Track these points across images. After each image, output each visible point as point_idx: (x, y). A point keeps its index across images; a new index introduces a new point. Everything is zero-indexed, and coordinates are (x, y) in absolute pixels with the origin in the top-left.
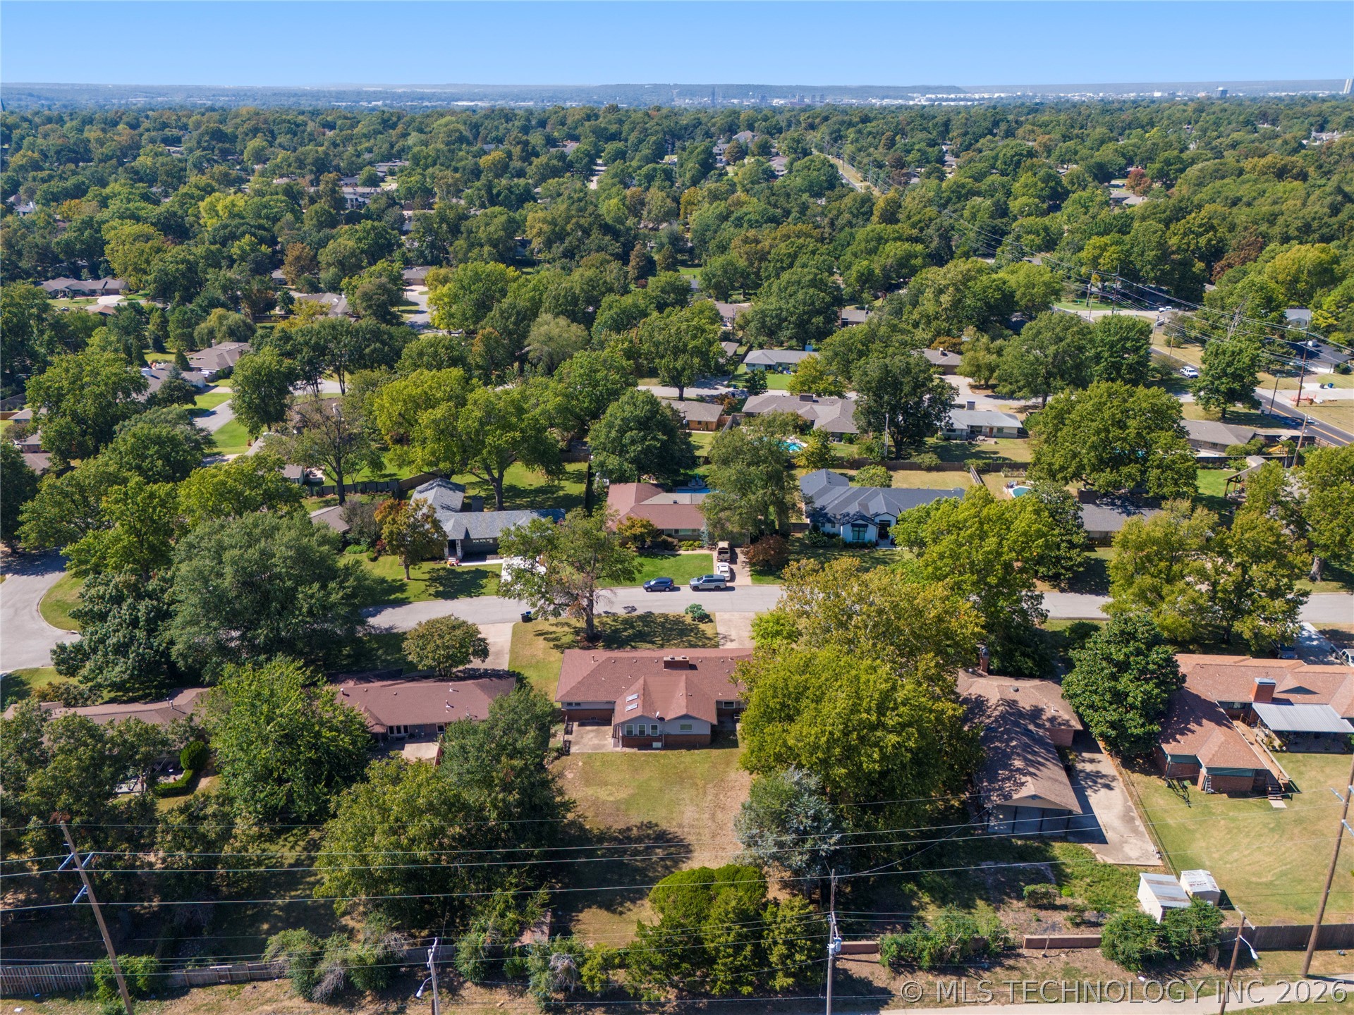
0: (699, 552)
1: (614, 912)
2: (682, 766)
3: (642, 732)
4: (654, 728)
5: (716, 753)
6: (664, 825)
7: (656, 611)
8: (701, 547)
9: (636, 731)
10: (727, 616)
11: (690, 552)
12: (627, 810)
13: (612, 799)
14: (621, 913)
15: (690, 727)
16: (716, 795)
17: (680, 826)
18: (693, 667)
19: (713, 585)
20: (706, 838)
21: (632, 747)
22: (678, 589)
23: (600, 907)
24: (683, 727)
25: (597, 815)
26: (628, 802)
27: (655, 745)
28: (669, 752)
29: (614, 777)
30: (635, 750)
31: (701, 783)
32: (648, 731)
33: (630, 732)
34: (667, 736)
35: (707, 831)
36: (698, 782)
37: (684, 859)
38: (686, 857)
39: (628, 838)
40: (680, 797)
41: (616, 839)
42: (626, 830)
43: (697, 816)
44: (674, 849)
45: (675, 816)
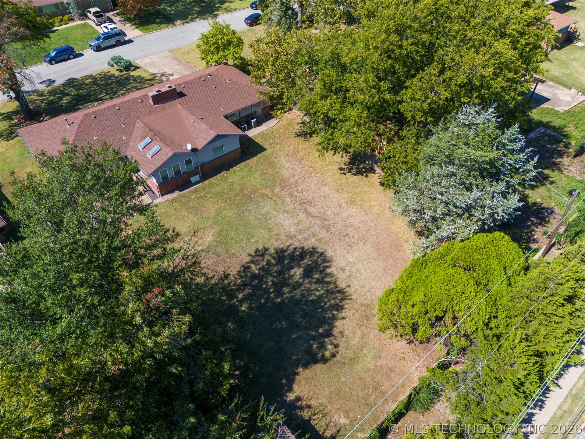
0: (71, 24)
1: (325, 360)
2: (236, 186)
3: (177, 172)
4: (188, 162)
5: (252, 162)
6: (273, 245)
7: (78, 75)
8: (72, 20)
9: (171, 174)
10: (147, 60)
11: (64, 26)
12: (227, 250)
15: (221, 147)
17: (290, 237)
18: (181, 95)
19: (113, 41)
20: (323, 234)
21: (172, 191)
22: (81, 55)
23: (306, 366)
24: (215, 150)
26: (221, 242)
27: (193, 179)
28: (212, 180)
30: (176, 194)
31: (267, 191)
32: (183, 168)
33: (165, 178)
34: (202, 165)
35: (316, 227)
36: (264, 192)
37: (325, 264)
38: (324, 261)
39: (254, 277)
40: (264, 213)
41: (244, 285)
42: (244, 271)
43: (295, 221)
44: (306, 261)
45: (276, 231)
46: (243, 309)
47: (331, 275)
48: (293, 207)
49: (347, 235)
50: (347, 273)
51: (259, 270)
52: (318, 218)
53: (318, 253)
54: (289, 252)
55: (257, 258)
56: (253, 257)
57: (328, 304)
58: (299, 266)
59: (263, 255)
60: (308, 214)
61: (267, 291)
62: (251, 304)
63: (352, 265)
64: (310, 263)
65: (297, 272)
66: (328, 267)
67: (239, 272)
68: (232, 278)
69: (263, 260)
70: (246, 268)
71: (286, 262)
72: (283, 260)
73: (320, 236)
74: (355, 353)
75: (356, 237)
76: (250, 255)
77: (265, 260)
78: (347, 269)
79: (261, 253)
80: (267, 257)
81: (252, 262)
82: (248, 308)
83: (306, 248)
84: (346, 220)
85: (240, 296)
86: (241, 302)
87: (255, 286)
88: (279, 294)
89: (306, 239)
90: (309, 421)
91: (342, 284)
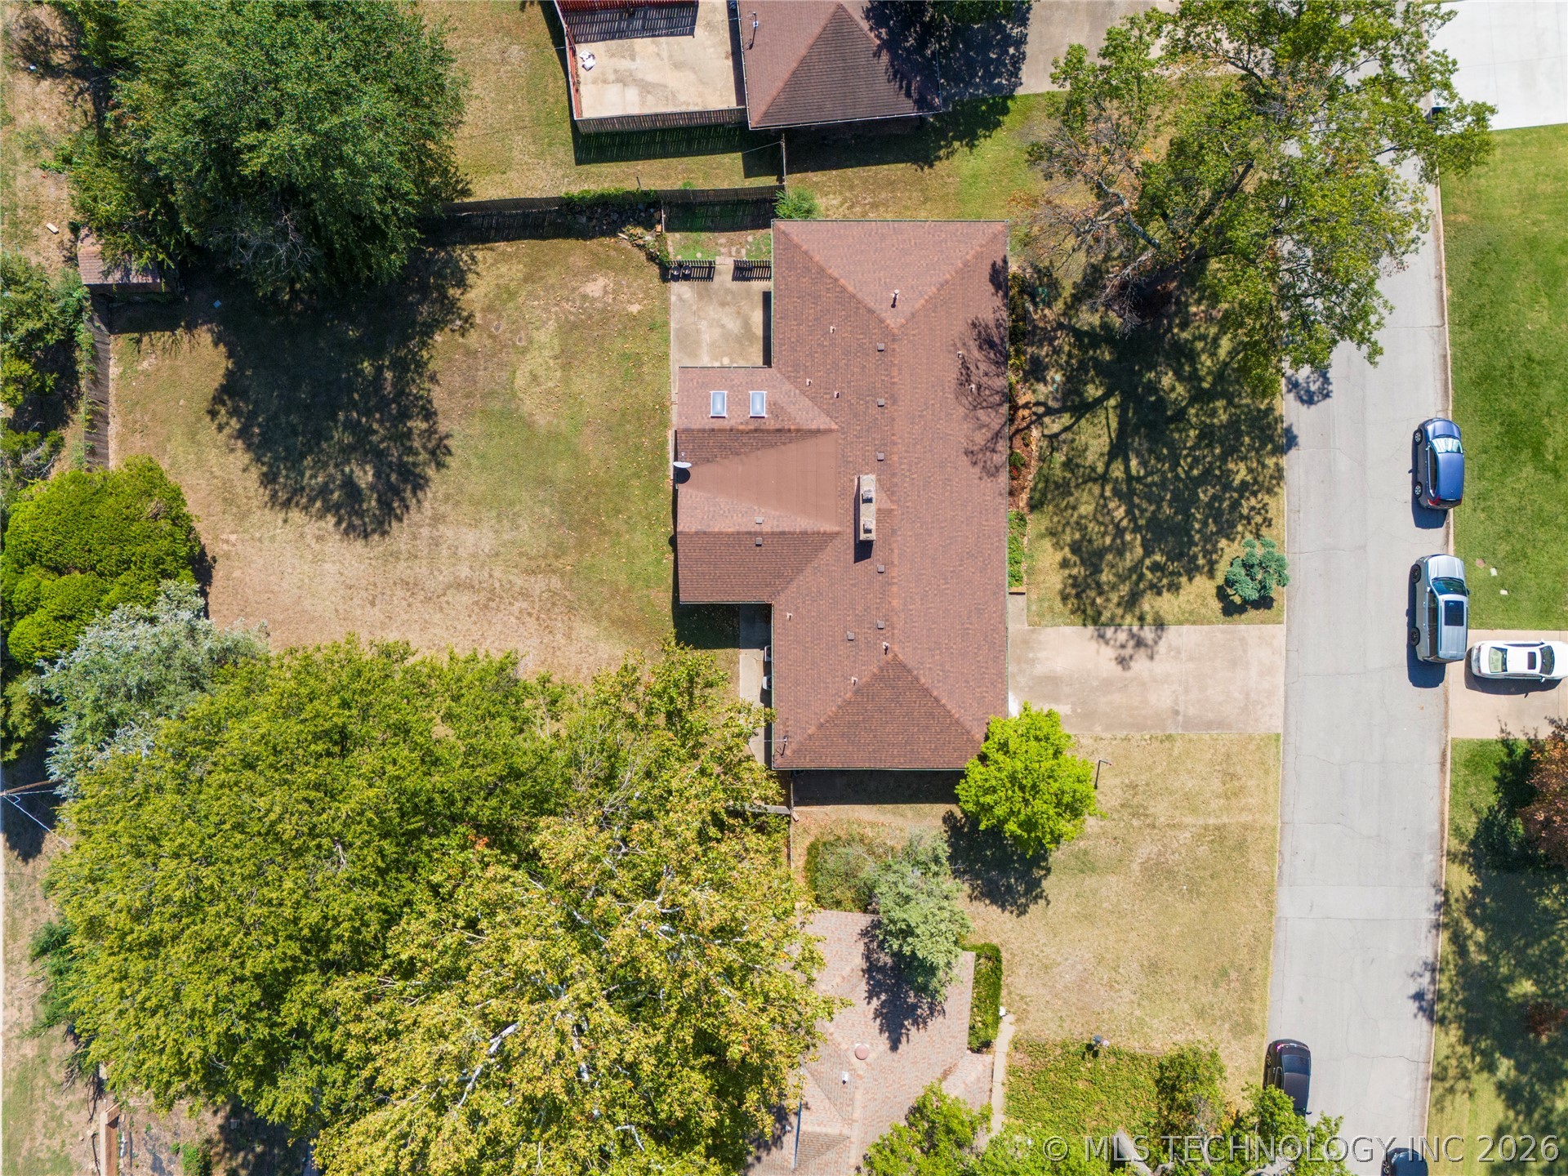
1: (217, 399)
2: (620, 526)
6: (439, 484)
10: (1263, 655)
12: (486, 414)
13: (520, 381)
14: (213, 414)
16: (525, 594)
17: (437, 519)
19: (1423, 624)
20: (401, 569)
22: (1426, 523)
23: (229, 374)
25: (469, 353)
26: (509, 417)
29: (588, 384)
31: (566, 565)
35: (425, 571)
36: (570, 559)
37: (344, 525)
38: (351, 528)
39: (404, 415)
40: (520, 521)
41: (401, 393)
42: (423, 408)
43: (462, 552)
44: (373, 503)
45: (466, 507)
46: (366, 364)
47: (321, 516)
48: (496, 574)
49: (373, 604)
50: (310, 539)
51: (410, 429)
52: (440, 592)
53: (374, 531)
54: (408, 494)
55: (434, 442)
56: (441, 439)
57: (284, 472)
58: (372, 487)
59: (433, 453)
60: (459, 585)
61: (368, 413)
62: (364, 379)
63: (318, 559)
64: (365, 506)
65: (365, 476)
66: (338, 523)
67: (430, 402)
68: (427, 385)
69: (424, 447)
70: (429, 414)
71: (393, 477)
72: (400, 474)
73: (402, 564)
74: (199, 444)
75: (359, 612)
76: (447, 436)
77: (421, 450)
78: (316, 547)
79: (439, 453)
80: (423, 456)
81: (431, 431)
82: (362, 370)
83: (394, 524)
84: (403, 629)
85: (389, 375)
86: (379, 370)
87: (389, 405)
88: (350, 426)
89: (415, 538)
90: (173, 331)
91: (296, 515)
